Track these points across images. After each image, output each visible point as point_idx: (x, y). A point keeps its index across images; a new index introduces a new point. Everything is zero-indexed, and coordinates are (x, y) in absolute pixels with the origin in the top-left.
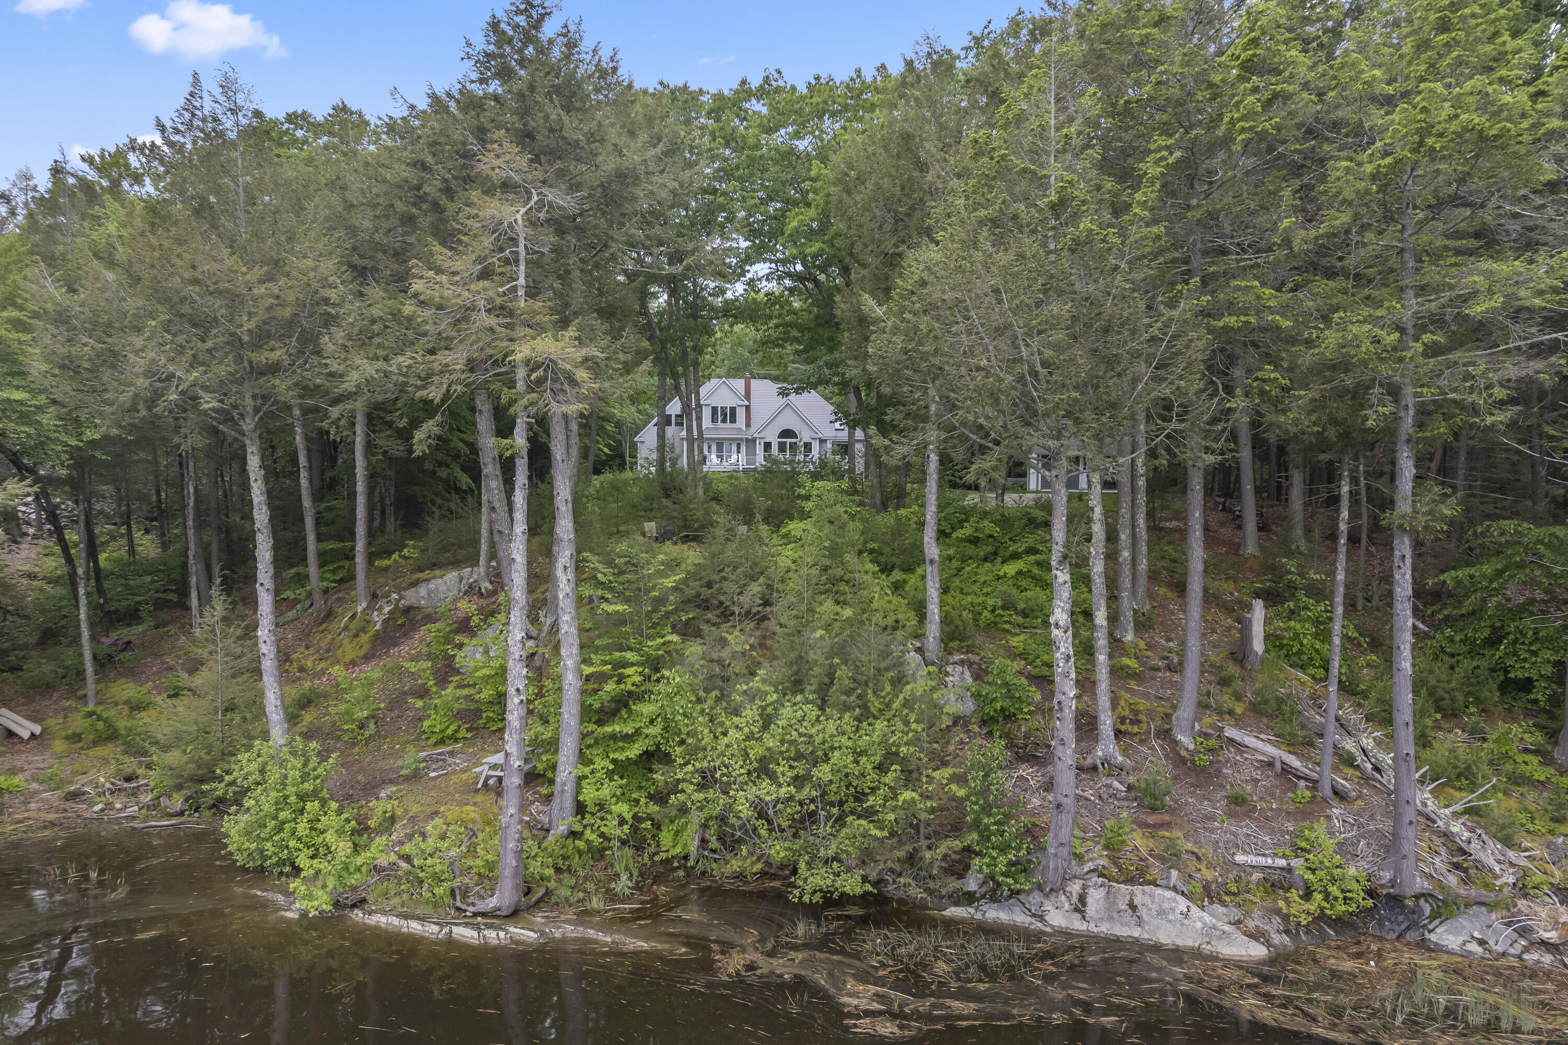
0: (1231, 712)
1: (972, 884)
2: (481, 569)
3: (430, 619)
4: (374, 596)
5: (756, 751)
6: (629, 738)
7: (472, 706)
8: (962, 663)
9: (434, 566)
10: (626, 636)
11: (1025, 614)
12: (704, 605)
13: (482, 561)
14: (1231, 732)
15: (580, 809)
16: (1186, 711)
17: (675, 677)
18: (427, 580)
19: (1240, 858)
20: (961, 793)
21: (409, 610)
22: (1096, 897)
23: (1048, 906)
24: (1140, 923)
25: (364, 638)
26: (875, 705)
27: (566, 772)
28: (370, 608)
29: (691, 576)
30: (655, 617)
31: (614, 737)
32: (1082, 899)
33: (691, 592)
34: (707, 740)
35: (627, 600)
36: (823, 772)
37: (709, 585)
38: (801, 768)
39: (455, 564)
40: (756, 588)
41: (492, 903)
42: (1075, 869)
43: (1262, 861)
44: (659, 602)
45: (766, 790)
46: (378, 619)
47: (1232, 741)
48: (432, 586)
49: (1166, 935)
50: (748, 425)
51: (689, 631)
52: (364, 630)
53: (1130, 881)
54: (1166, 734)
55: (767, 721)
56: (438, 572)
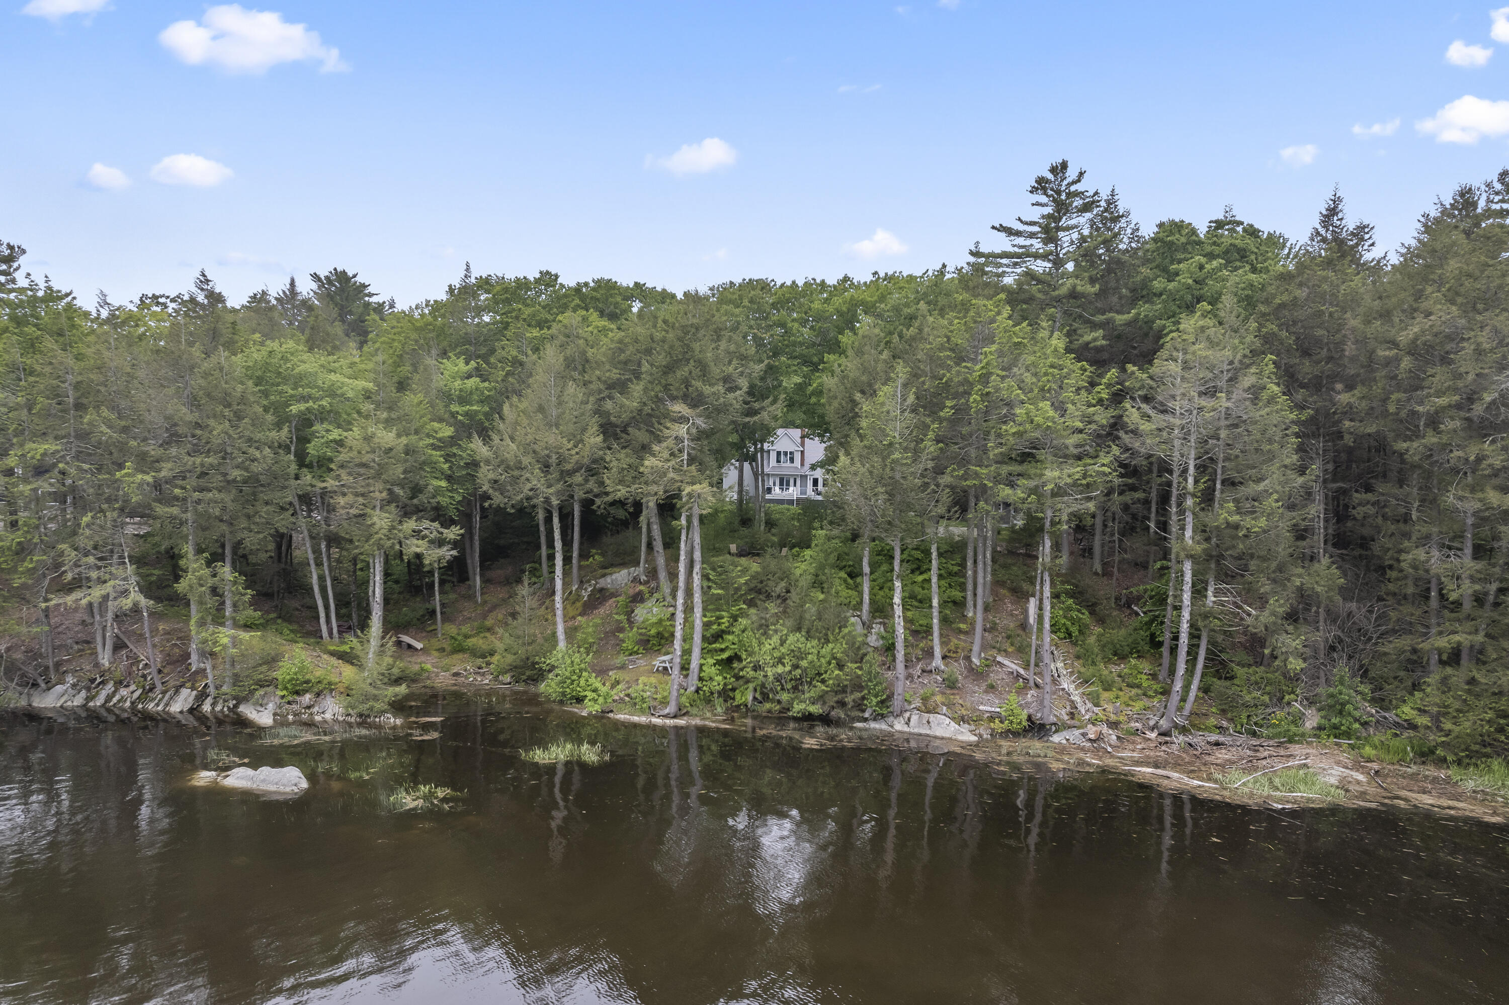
0: (1005, 651)
1: (867, 715)
2: (641, 569)
3: (614, 595)
4: (582, 582)
5: (777, 654)
6: (722, 650)
7: (645, 638)
8: (880, 623)
9: (612, 565)
10: (721, 605)
11: (920, 601)
12: (759, 592)
13: (642, 564)
14: (999, 659)
15: (701, 679)
16: (976, 648)
17: (743, 622)
18: (611, 574)
19: (981, 708)
20: (860, 673)
21: (602, 590)
22: (915, 718)
23: (896, 722)
24: (930, 728)
25: (579, 604)
26: (831, 638)
27: (694, 664)
28: (580, 588)
29: (753, 577)
30: (736, 597)
31: (716, 650)
32: (909, 719)
33: (752, 585)
34: (757, 649)
35: (722, 588)
36: (804, 663)
37: (761, 582)
38: (794, 661)
39: (623, 565)
40: (783, 584)
41: (667, 711)
42: (907, 707)
43: (990, 709)
44: (737, 589)
45: (780, 669)
46: (585, 595)
47: (999, 663)
48: (614, 577)
49: (939, 732)
50: (802, 464)
51: (751, 604)
52: (578, 600)
53: (929, 712)
54: (968, 658)
55: (783, 642)
56: (615, 569)
